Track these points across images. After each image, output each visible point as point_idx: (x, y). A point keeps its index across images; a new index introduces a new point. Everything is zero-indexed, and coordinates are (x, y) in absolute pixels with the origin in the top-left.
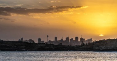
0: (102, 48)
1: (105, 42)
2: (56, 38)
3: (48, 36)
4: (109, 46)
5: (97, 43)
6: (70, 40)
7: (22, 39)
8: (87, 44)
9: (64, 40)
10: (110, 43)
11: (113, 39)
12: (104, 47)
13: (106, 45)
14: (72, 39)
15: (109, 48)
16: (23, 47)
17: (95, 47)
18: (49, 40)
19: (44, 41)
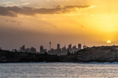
0: (87, 59)
1: (90, 51)
2: (58, 45)
3: (50, 43)
4: (93, 56)
5: (82, 52)
6: (73, 47)
7: (24, 47)
8: (72, 53)
9: (67, 48)
10: (95, 52)
11: (98, 47)
12: (89, 56)
13: (90, 54)
14: (75, 47)
15: (93, 59)
16: (4, 57)
17: (80, 57)
18: (51, 48)
19: (46, 49)
